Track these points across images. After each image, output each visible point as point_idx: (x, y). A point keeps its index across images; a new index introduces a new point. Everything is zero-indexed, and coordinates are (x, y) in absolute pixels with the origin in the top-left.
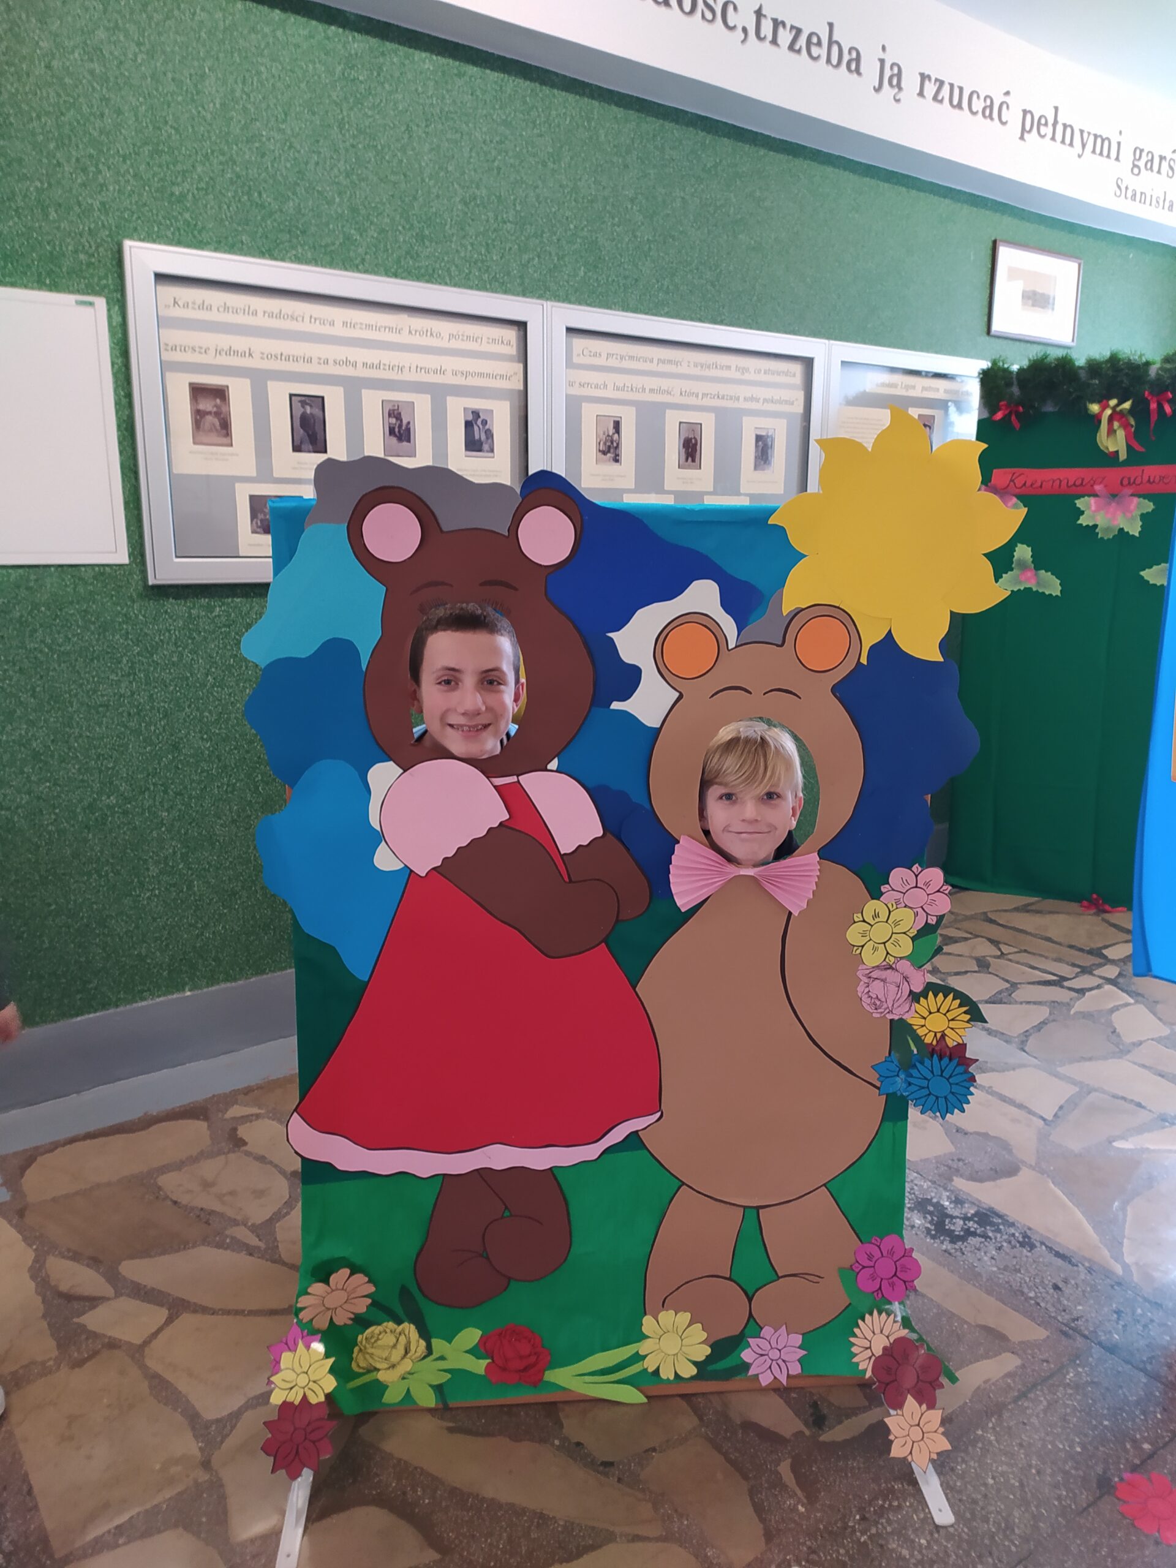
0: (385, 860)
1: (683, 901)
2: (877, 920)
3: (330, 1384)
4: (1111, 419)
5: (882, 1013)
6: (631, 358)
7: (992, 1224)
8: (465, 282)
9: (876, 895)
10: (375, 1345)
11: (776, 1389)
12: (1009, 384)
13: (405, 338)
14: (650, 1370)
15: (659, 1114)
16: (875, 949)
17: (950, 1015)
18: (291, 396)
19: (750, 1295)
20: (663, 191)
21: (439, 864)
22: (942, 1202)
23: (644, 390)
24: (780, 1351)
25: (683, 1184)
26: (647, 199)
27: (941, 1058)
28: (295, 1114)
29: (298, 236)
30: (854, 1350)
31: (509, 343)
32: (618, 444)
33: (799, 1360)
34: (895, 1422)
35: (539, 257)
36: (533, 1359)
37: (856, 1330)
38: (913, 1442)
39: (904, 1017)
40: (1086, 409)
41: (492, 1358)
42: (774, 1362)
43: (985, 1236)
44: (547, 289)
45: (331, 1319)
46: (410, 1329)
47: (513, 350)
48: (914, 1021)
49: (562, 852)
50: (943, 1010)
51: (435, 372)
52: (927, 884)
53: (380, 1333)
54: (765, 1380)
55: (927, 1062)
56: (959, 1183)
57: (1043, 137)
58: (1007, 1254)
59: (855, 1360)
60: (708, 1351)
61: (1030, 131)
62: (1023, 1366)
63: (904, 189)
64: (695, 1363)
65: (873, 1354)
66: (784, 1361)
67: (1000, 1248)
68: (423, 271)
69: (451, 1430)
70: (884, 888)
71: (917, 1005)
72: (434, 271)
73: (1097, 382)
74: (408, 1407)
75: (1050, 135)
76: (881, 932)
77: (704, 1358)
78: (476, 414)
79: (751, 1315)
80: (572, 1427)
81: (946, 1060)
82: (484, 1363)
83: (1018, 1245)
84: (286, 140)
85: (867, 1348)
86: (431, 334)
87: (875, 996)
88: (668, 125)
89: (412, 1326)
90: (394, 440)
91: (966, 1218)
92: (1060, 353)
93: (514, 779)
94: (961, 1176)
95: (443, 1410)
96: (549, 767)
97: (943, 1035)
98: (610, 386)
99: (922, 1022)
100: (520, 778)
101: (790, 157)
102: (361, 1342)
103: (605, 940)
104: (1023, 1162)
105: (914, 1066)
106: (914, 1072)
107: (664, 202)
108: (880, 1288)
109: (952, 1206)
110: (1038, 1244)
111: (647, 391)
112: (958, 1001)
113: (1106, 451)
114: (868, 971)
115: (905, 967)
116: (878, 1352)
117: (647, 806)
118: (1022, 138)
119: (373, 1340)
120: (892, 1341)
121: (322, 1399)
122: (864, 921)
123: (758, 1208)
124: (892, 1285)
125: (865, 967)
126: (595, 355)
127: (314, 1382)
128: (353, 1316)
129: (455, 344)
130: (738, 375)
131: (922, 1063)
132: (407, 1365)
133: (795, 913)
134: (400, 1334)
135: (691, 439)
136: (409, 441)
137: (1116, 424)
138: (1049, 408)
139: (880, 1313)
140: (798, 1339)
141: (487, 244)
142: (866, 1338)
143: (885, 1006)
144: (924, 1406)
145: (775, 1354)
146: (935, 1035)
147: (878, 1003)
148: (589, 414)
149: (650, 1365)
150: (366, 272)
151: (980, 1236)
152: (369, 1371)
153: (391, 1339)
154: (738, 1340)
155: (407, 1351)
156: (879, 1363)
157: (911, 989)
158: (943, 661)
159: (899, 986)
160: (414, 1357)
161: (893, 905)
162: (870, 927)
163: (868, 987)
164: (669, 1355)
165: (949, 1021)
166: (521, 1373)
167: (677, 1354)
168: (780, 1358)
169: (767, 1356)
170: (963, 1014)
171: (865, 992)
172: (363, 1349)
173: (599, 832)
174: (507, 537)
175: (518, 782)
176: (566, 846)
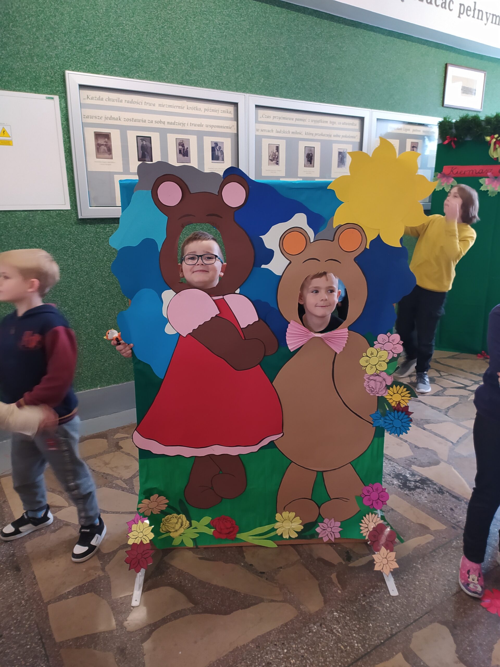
0: (169, 330)
1: (292, 347)
2: (373, 355)
3: (152, 536)
4: (495, 143)
5: (374, 394)
6: (284, 118)
7: (427, 484)
8: (211, 86)
9: (372, 345)
10: (169, 522)
11: (330, 543)
12: (451, 128)
13: (185, 111)
14: (279, 535)
15: (282, 434)
16: (372, 368)
17: (402, 394)
18: (137, 136)
19: (319, 506)
20: (298, 44)
21: (191, 332)
22: (406, 475)
23: (289, 132)
24: (331, 528)
25: (292, 462)
26: (291, 48)
27: (398, 412)
28: (136, 431)
29: (139, 67)
30: (361, 528)
31: (230, 113)
32: (278, 157)
33: (339, 532)
34: (376, 557)
35: (243, 74)
36: (232, 529)
37: (362, 521)
38: (384, 564)
39: (384, 395)
40: (484, 139)
41: (216, 529)
42: (329, 533)
43: (424, 489)
44: (247, 88)
45: (152, 512)
46: (183, 517)
47: (232, 116)
48: (388, 397)
49: (242, 327)
50: (399, 392)
51: (199, 126)
52: (393, 341)
53: (171, 518)
54: (325, 539)
55: (393, 414)
56: (414, 468)
57: (468, 16)
58: (432, 496)
59: (361, 532)
60: (302, 527)
61: (463, 14)
62: (435, 540)
63: (406, 41)
64: (297, 532)
65: (369, 530)
66: (333, 532)
67: (429, 494)
68: (193, 81)
69: (200, 558)
70: (375, 343)
71: (389, 390)
72: (198, 81)
73: (489, 127)
74: (182, 547)
75: (472, 15)
76: (374, 361)
77: (300, 530)
78: (216, 144)
79: (320, 514)
80: (249, 558)
81: (400, 413)
82: (213, 530)
83: (437, 492)
84: (134, 25)
85: (367, 528)
86: (197, 109)
87: (371, 387)
88: (300, 15)
89: (184, 515)
90: (181, 156)
91: (416, 481)
92: (473, 114)
93: (221, 297)
94: (415, 465)
95: (196, 549)
96: (236, 292)
97: (399, 403)
98: (275, 131)
99: (391, 397)
101: (355, 28)
102: (164, 521)
103: (259, 364)
104: (442, 460)
105: (387, 415)
106: (387, 418)
107: (298, 49)
108: (372, 504)
109: (410, 476)
110: (445, 492)
111: (291, 133)
112: (406, 389)
113: (493, 158)
114: (368, 377)
115: (384, 375)
116: (371, 530)
117: (277, 309)
118: (459, 17)
119: (168, 520)
120: (376, 525)
121: (148, 542)
122: (367, 356)
123: (323, 472)
124: (377, 503)
125: (367, 375)
126: (268, 117)
127: (145, 535)
128: (160, 511)
129: (207, 113)
130: (331, 125)
131: (390, 414)
132: (182, 531)
133: (338, 353)
134: (179, 518)
135: (310, 154)
136: (187, 156)
137: (497, 146)
138: (468, 139)
139: (372, 514)
140: (338, 524)
141: (221, 69)
142: (366, 524)
143: (375, 391)
144: (389, 551)
145: (329, 530)
146: (396, 403)
147: (373, 389)
148: (265, 143)
149: (279, 532)
150: (169, 82)
151: (421, 488)
152: (167, 533)
153: (175, 520)
154: (314, 524)
155: (182, 525)
156: (371, 533)
157: (386, 384)
158: (401, 247)
159: (381, 383)
160: (184, 527)
161: (379, 349)
162: (369, 358)
163: (368, 383)
164: (286, 529)
165: (402, 397)
166: (227, 535)
167: (290, 529)
168: (331, 531)
169: (326, 530)
170: (408, 394)
171: (367, 385)
172: (164, 524)
173: (257, 319)
174: (218, 195)
175: (223, 298)
176: (243, 325)
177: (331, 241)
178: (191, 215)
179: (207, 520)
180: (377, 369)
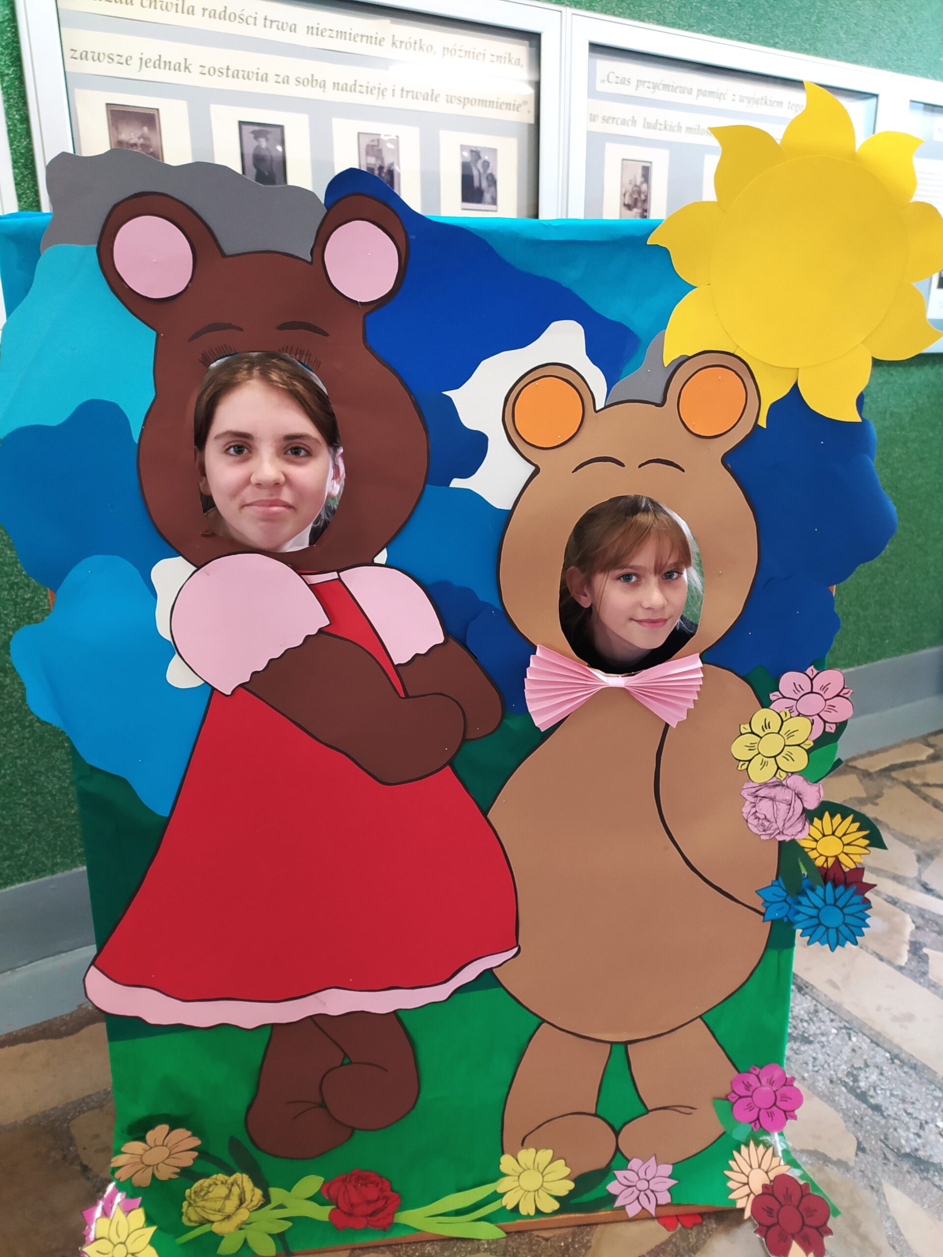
0: (179, 676)
1: (541, 719)
2: (767, 731)
5: (771, 834)
9: (765, 703)
10: (206, 1197)
11: (645, 1217)
14: (509, 1207)
15: (516, 949)
16: (764, 764)
17: (846, 839)
19: (617, 1130)
21: (248, 680)
24: (648, 1181)
25: (544, 1021)
27: (835, 886)
28: (93, 967)
30: (731, 1185)
32: (647, 196)
33: (669, 1190)
36: (380, 1204)
37: (732, 1163)
39: (796, 838)
41: (336, 1205)
42: (642, 1193)
46: (244, 1180)
48: (806, 844)
49: (396, 663)
50: (839, 833)
52: (824, 688)
53: (210, 1186)
54: (633, 1210)
55: (819, 888)
59: (732, 1196)
60: (571, 1185)
64: (557, 1198)
65: (752, 1192)
66: (652, 1191)
70: (772, 697)
71: (810, 825)
76: (771, 745)
77: (566, 1193)
79: (617, 1149)
81: (841, 889)
82: (329, 1209)
85: (745, 1184)
87: (762, 817)
89: (244, 1175)
93: (333, 575)
96: (377, 560)
97: (837, 860)
99: (813, 844)
100: (340, 574)
102: (190, 1197)
103: (451, 763)
105: (804, 894)
106: (803, 900)
108: (758, 1119)
112: (857, 825)
114: (754, 790)
115: (797, 782)
116: (758, 1190)
117: (498, 606)
119: (202, 1194)
120: (772, 1178)
122: (752, 733)
123: (626, 1043)
124: (771, 1115)
125: (751, 785)
128: (178, 1170)
131: (813, 888)
132: (244, 1215)
133: (673, 725)
134: (232, 1185)
139: (757, 1145)
140: (668, 1169)
142: (743, 1173)
143: (775, 826)
145: (643, 1185)
147: (767, 824)
149: (509, 1202)
152: (202, 1224)
153: (223, 1191)
154: (604, 1174)
155: (242, 1201)
156: (758, 1202)
157: (804, 808)
158: (860, 420)
159: (790, 805)
160: (250, 1206)
161: (786, 713)
162: (759, 739)
163: (755, 806)
164: (529, 1192)
165: (844, 845)
166: (369, 1218)
167: (538, 1190)
168: (648, 1188)
169: (635, 1188)
170: (861, 839)
171: (751, 813)
172: (192, 1202)
173: (440, 638)
174: (311, 263)
175: (339, 579)
176: (400, 655)
177: (657, 405)
178: (229, 326)
179: (312, 1183)
180: (779, 768)
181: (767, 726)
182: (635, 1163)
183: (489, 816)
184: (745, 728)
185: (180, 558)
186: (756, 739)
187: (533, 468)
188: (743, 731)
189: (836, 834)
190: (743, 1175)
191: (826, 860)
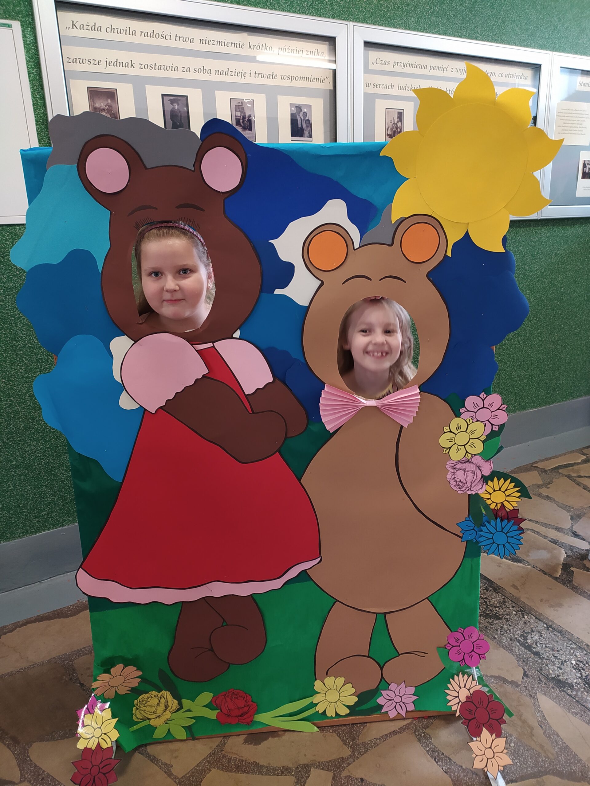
0: (126, 403)
1: (330, 425)
2: (459, 431)
3: (115, 735)
5: (464, 490)
9: (458, 414)
10: (146, 705)
14: (320, 712)
15: (320, 558)
16: (458, 450)
17: (507, 493)
19: (382, 666)
21: (164, 404)
24: (401, 697)
25: (337, 601)
27: (502, 520)
28: (80, 569)
30: (449, 698)
32: (401, 130)
33: (413, 702)
34: (476, 745)
36: (246, 709)
37: (449, 685)
38: (488, 759)
39: (478, 492)
41: (220, 710)
42: (398, 704)
45: (116, 691)
46: (167, 694)
48: (484, 495)
49: (246, 394)
50: (503, 489)
52: (491, 405)
53: (148, 698)
54: (392, 714)
55: (493, 522)
59: (449, 704)
60: (356, 699)
64: (348, 707)
65: (460, 701)
66: (403, 703)
70: (462, 410)
71: (486, 485)
74: (170, 739)
76: (462, 438)
77: (353, 703)
79: (382, 677)
81: (505, 522)
82: (216, 712)
85: (456, 697)
87: (459, 480)
89: (167, 692)
93: (211, 345)
96: (234, 336)
97: (502, 505)
99: (488, 496)
100: (214, 344)
102: (137, 705)
103: (279, 451)
105: (484, 524)
106: (484, 529)
108: (464, 659)
112: (513, 484)
114: (453, 465)
115: (478, 460)
116: (463, 699)
117: (303, 360)
119: (144, 702)
120: (472, 693)
121: (111, 744)
122: (451, 432)
123: (385, 614)
125: (451, 462)
127: (105, 734)
128: (130, 689)
131: (489, 523)
132: (168, 715)
133: (405, 426)
134: (161, 697)
136: (250, 130)
139: (463, 675)
140: (412, 690)
142: (455, 691)
143: (466, 486)
144: (494, 736)
145: (398, 699)
147: (461, 484)
149: (320, 709)
152: (144, 720)
153: (156, 701)
154: (374, 693)
155: (166, 707)
156: (464, 706)
157: (482, 475)
158: (504, 251)
159: (474, 473)
160: (171, 710)
161: (469, 420)
162: (455, 435)
163: (454, 474)
164: (332, 703)
165: (506, 496)
166: (239, 718)
167: (337, 702)
168: (401, 701)
169: (393, 701)
170: (516, 493)
171: (452, 478)
172: (138, 708)
173: (271, 379)
174: (194, 171)
175: (214, 347)
176: (249, 389)
177: (389, 245)
178: (150, 207)
179: (206, 697)
180: (467, 452)
181: (459, 428)
182: (393, 686)
183: (301, 481)
184: (446, 429)
185: (126, 336)
186: (452, 435)
187: (320, 282)
188: (446, 431)
189: (501, 490)
190: (455, 692)
191: (497, 505)
